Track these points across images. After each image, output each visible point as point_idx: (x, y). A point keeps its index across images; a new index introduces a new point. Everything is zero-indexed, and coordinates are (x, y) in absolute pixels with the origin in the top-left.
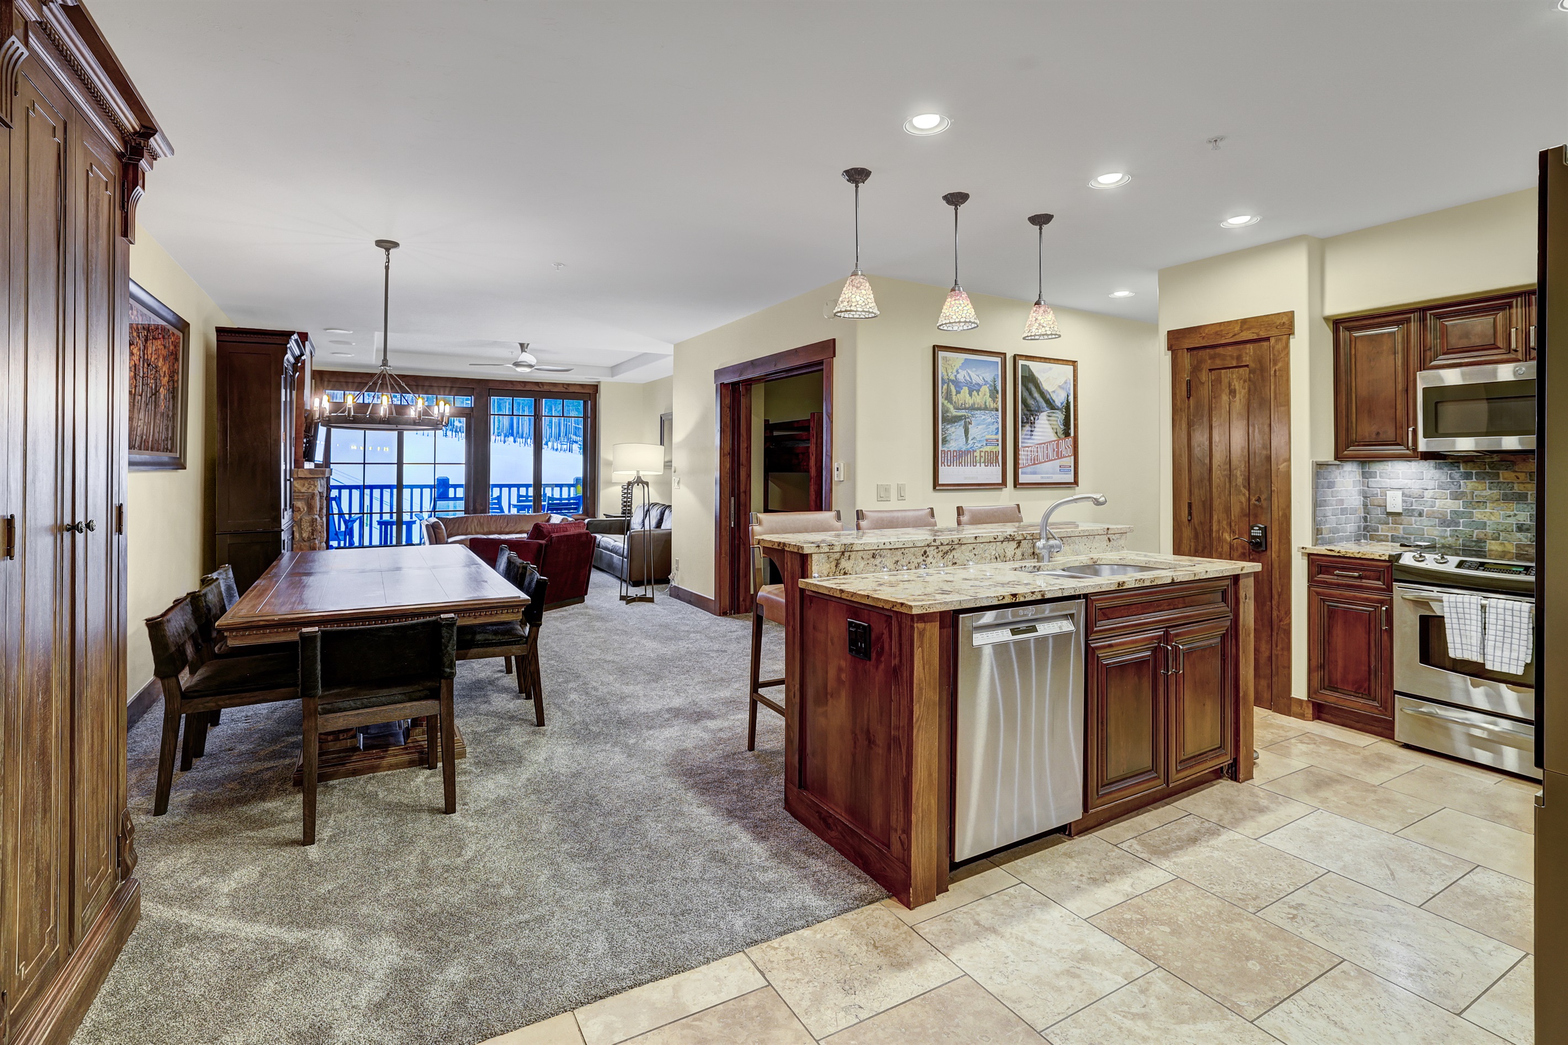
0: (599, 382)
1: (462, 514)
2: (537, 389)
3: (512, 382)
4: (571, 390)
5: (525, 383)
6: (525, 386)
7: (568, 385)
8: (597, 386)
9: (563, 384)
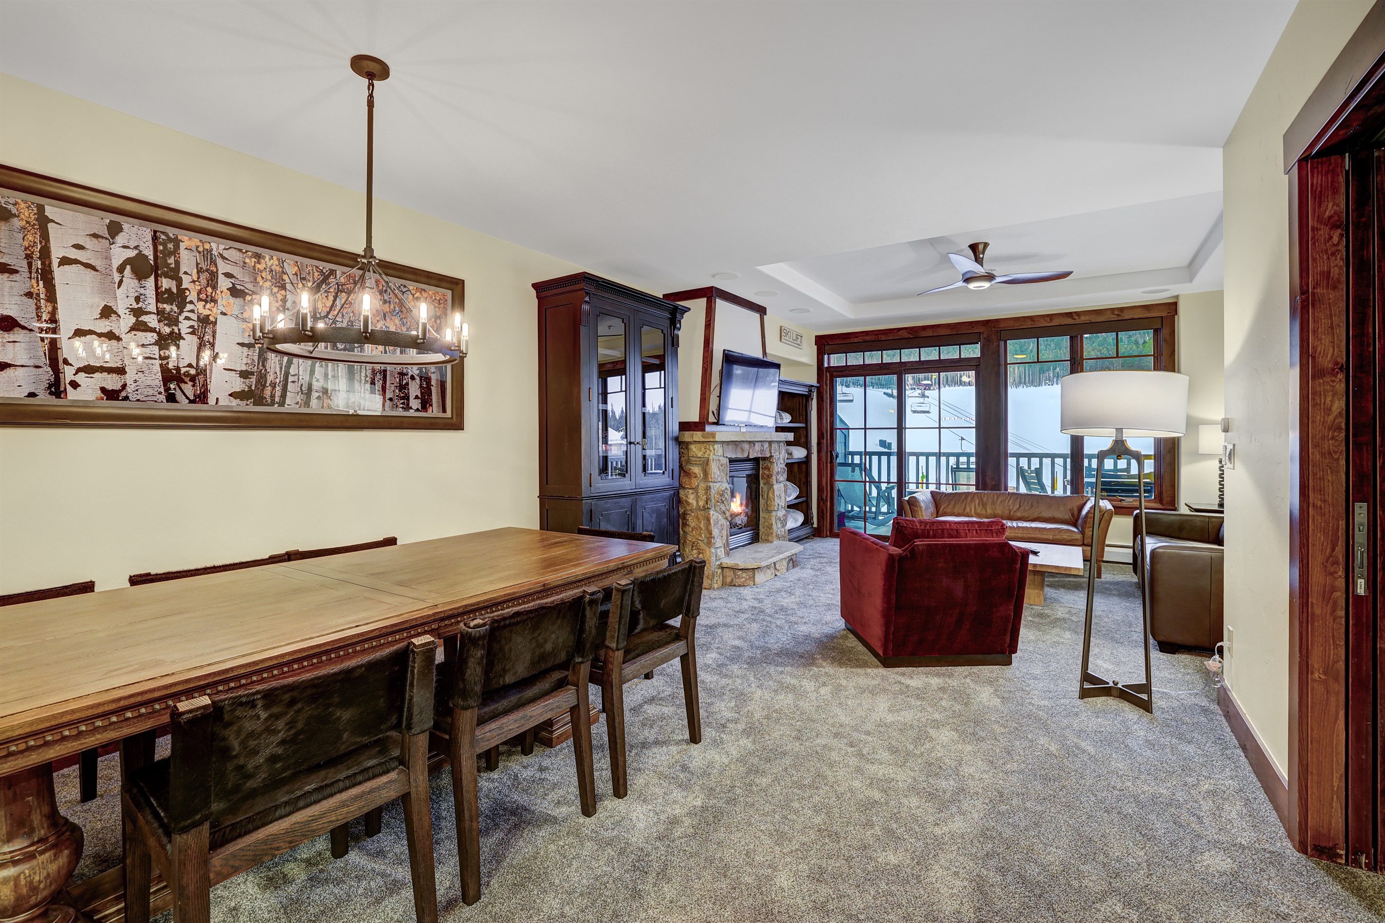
0: (1177, 297)
1: (973, 489)
2: (1069, 321)
3: (1031, 318)
4: (1127, 316)
5: (1051, 317)
6: (1051, 320)
7: (1122, 309)
8: (1175, 304)
9: (1112, 310)
